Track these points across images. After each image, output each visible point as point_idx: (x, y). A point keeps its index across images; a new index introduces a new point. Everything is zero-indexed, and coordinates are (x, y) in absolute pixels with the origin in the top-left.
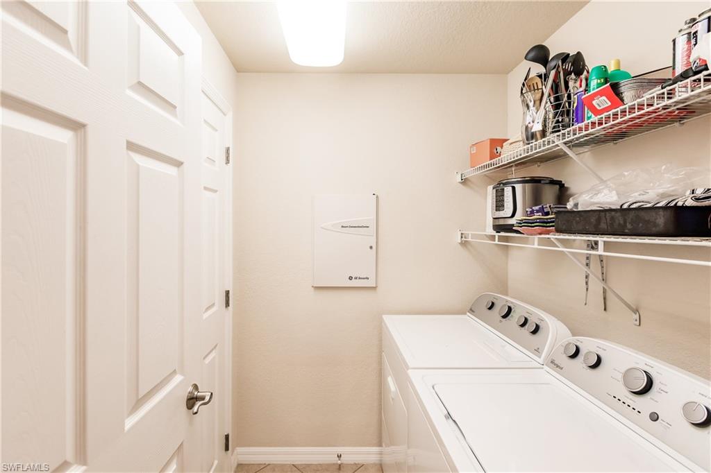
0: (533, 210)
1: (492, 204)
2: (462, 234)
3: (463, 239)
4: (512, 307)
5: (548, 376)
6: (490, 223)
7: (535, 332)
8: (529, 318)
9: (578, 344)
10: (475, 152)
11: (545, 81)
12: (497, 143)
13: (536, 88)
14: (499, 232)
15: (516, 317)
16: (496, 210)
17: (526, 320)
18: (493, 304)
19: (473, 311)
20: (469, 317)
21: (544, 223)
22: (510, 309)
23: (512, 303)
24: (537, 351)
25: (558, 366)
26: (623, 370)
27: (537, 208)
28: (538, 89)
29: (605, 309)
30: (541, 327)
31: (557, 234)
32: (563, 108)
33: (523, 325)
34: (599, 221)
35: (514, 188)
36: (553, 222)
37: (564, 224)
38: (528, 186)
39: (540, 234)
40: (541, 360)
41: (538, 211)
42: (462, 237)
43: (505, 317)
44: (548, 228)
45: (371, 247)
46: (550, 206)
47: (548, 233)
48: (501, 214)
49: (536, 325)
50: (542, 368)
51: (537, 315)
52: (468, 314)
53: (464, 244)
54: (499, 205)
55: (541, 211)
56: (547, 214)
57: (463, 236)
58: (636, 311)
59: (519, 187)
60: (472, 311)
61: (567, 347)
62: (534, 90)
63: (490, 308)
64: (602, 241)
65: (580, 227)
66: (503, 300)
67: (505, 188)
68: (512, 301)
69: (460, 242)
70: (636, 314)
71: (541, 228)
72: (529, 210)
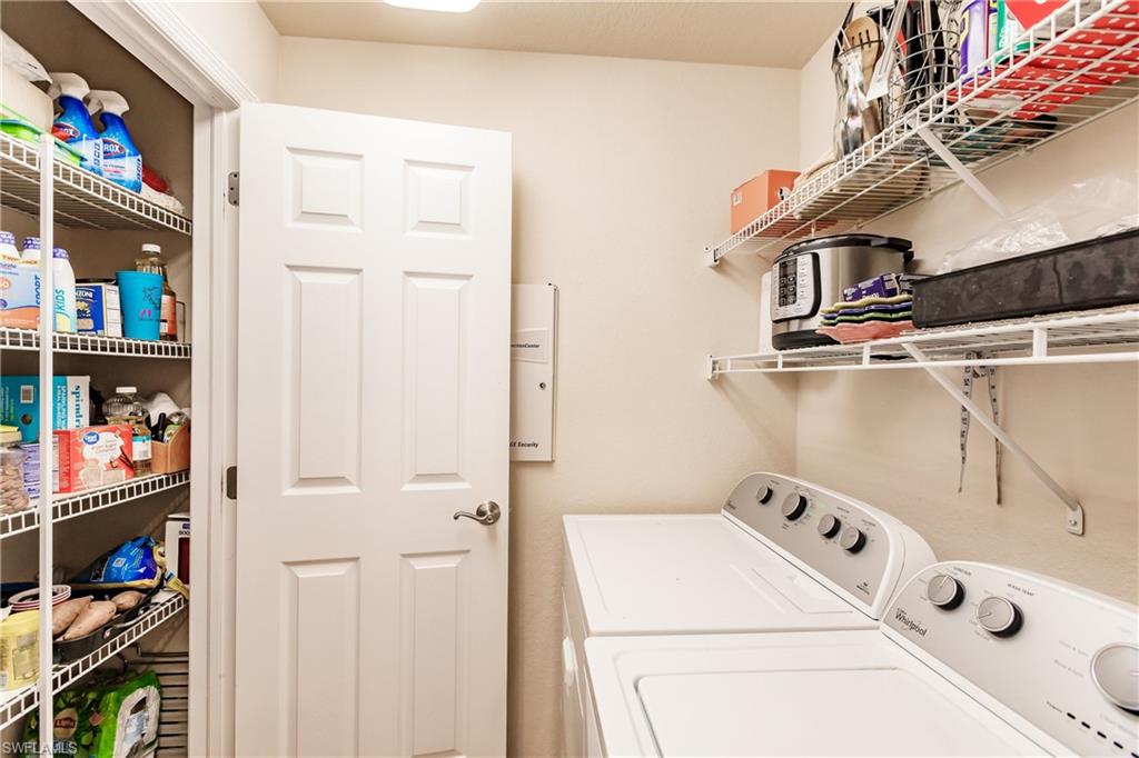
0: (860, 290)
1: (773, 293)
2: (714, 363)
3: (717, 372)
4: (808, 497)
5: (889, 646)
6: (766, 332)
7: (859, 546)
8: (843, 521)
9: (961, 577)
10: (739, 202)
11: (884, 24)
12: (781, 180)
13: (865, 40)
14: (785, 349)
15: (815, 518)
16: (780, 305)
17: (837, 524)
18: (770, 492)
19: (734, 508)
20: (724, 519)
21: (886, 313)
22: (803, 502)
23: (808, 490)
24: (864, 590)
25: (913, 627)
26: (1092, 650)
27: (869, 283)
28: (869, 42)
29: (999, 501)
30: (869, 539)
31: (918, 331)
32: (927, 64)
33: (831, 534)
34: (1035, 280)
35: (816, 257)
36: (908, 308)
37: (937, 305)
38: (843, 251)
39: (875, 338)
40: (872, 611)
41: (870, 291)
42: (714, 369)
43: (794, 517)
44: (894, 324)
45: (542, 386)
46: (897, 278)
47: (895, 333)
48: (791, 311)
49: (860, 533)
50: (878, 628)
51: (859, 513)
52: (723, 511)
53: (718, 381)
54: (787, 293)
55: (878, 287)
56: (892, 293)
57: (717, 366)
58: (1074, 502)
59: (824, 254)
60: (730, 506)
61: (934, 585)
62: (862, 44)
63: (765, 501)
64: (1042, 329)
65: (979, 306)
66: (790, 486)
67: (799, 258)
68: (806, 486)
69: (710, 377)
70: (1074, 510)
71: (878, 322)
72: (850, 291)
